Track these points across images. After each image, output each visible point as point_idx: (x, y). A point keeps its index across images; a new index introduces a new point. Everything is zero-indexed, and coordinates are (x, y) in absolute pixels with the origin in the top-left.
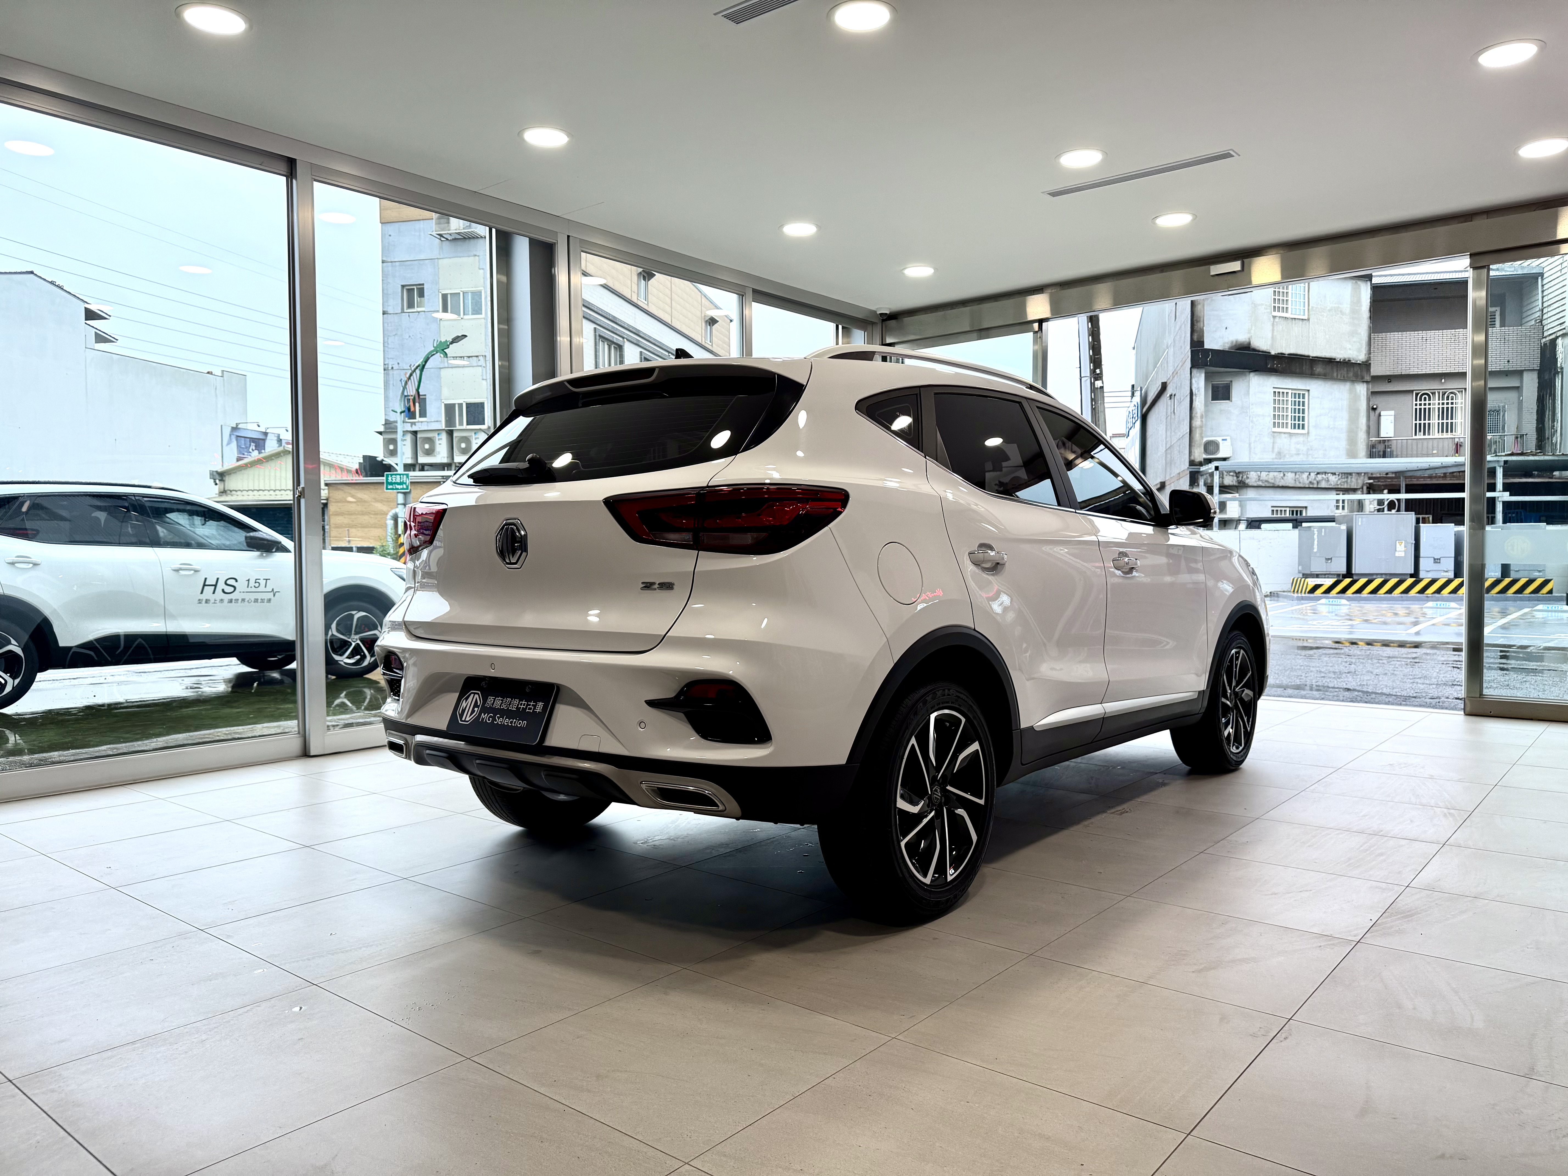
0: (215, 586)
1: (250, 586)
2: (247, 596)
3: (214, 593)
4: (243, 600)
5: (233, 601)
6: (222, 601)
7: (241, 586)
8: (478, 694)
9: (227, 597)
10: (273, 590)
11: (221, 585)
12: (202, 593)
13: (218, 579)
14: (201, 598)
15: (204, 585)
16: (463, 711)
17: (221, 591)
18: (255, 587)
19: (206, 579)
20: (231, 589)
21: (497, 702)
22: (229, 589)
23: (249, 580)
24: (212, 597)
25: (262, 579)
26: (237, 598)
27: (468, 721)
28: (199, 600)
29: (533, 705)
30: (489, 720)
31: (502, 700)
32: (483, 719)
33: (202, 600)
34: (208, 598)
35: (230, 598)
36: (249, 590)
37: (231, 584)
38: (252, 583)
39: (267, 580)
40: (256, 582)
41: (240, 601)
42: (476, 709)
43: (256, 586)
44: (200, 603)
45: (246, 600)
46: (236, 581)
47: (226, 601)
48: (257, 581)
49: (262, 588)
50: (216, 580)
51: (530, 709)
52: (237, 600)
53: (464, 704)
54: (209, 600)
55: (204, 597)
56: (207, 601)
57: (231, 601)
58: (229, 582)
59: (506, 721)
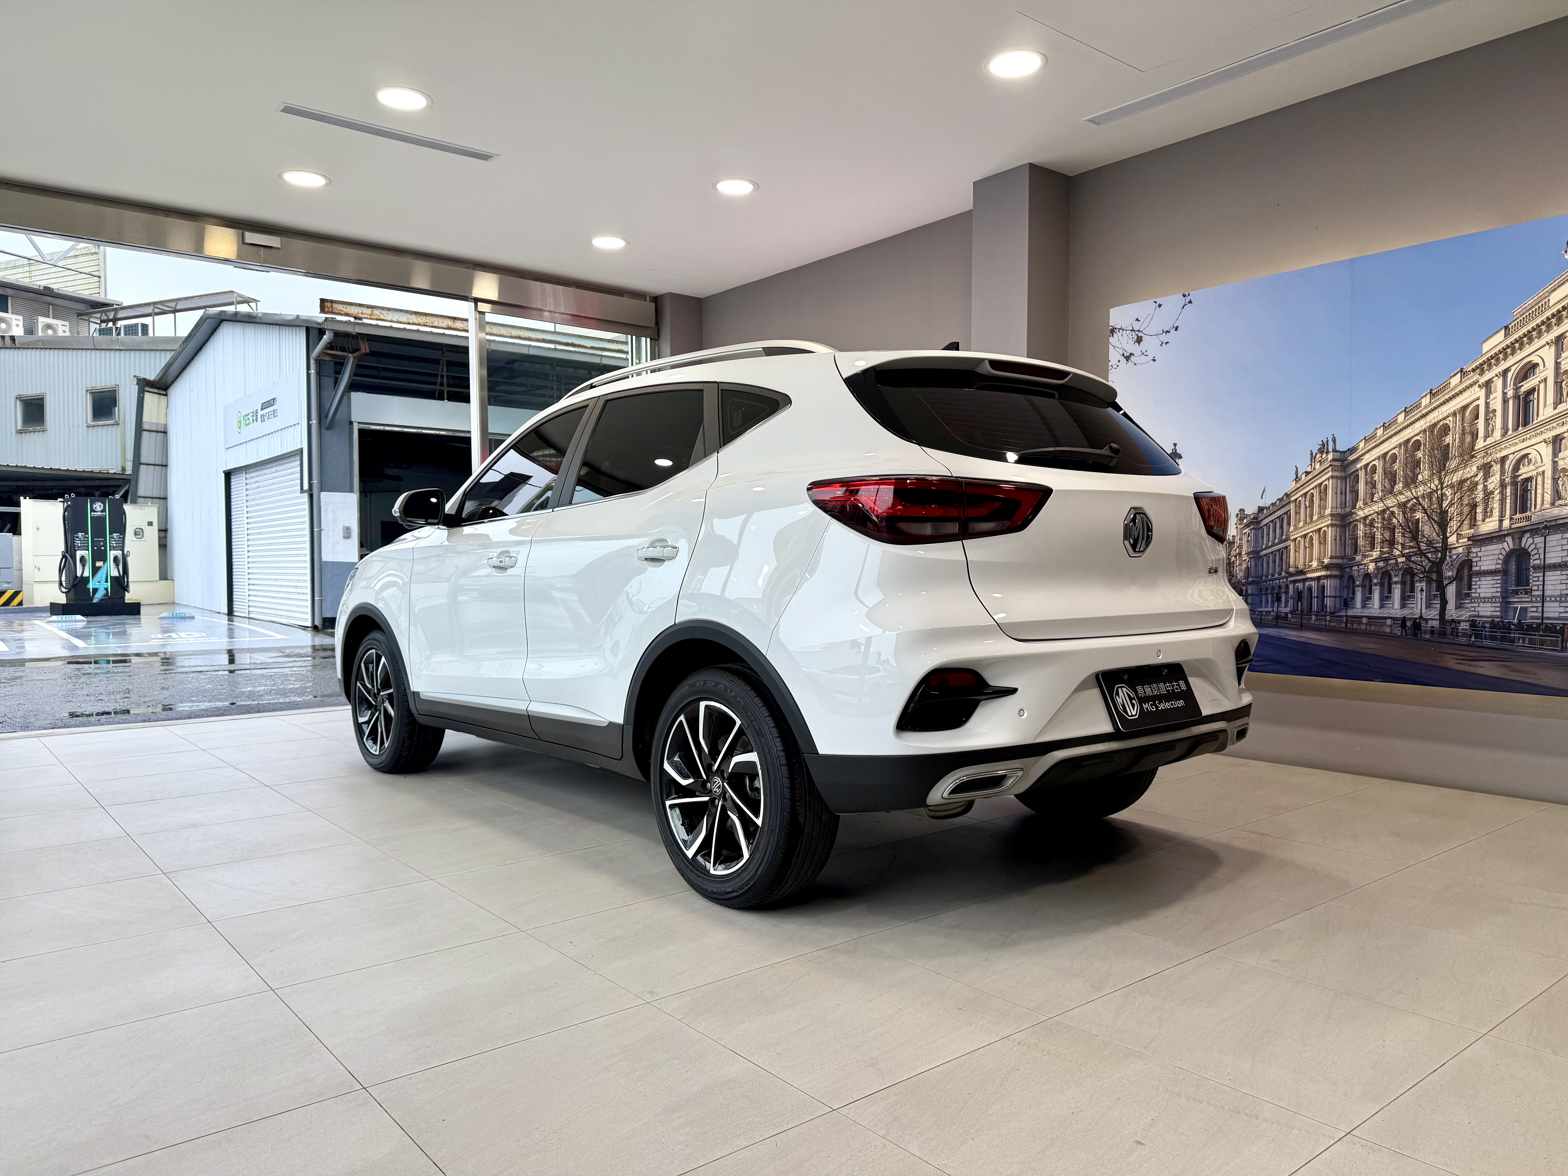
8: (1124, 687)
16: (1124, 706)
21: (1147, 690)
27: (1136, 715)
29: (1177, 685)
30: (1153, 708)
31: (1150, 687)
32: (1147, 709)
42: (1134, 701)
51: (1177, 689)
53: (1119, 700)
59: (1168, 705)
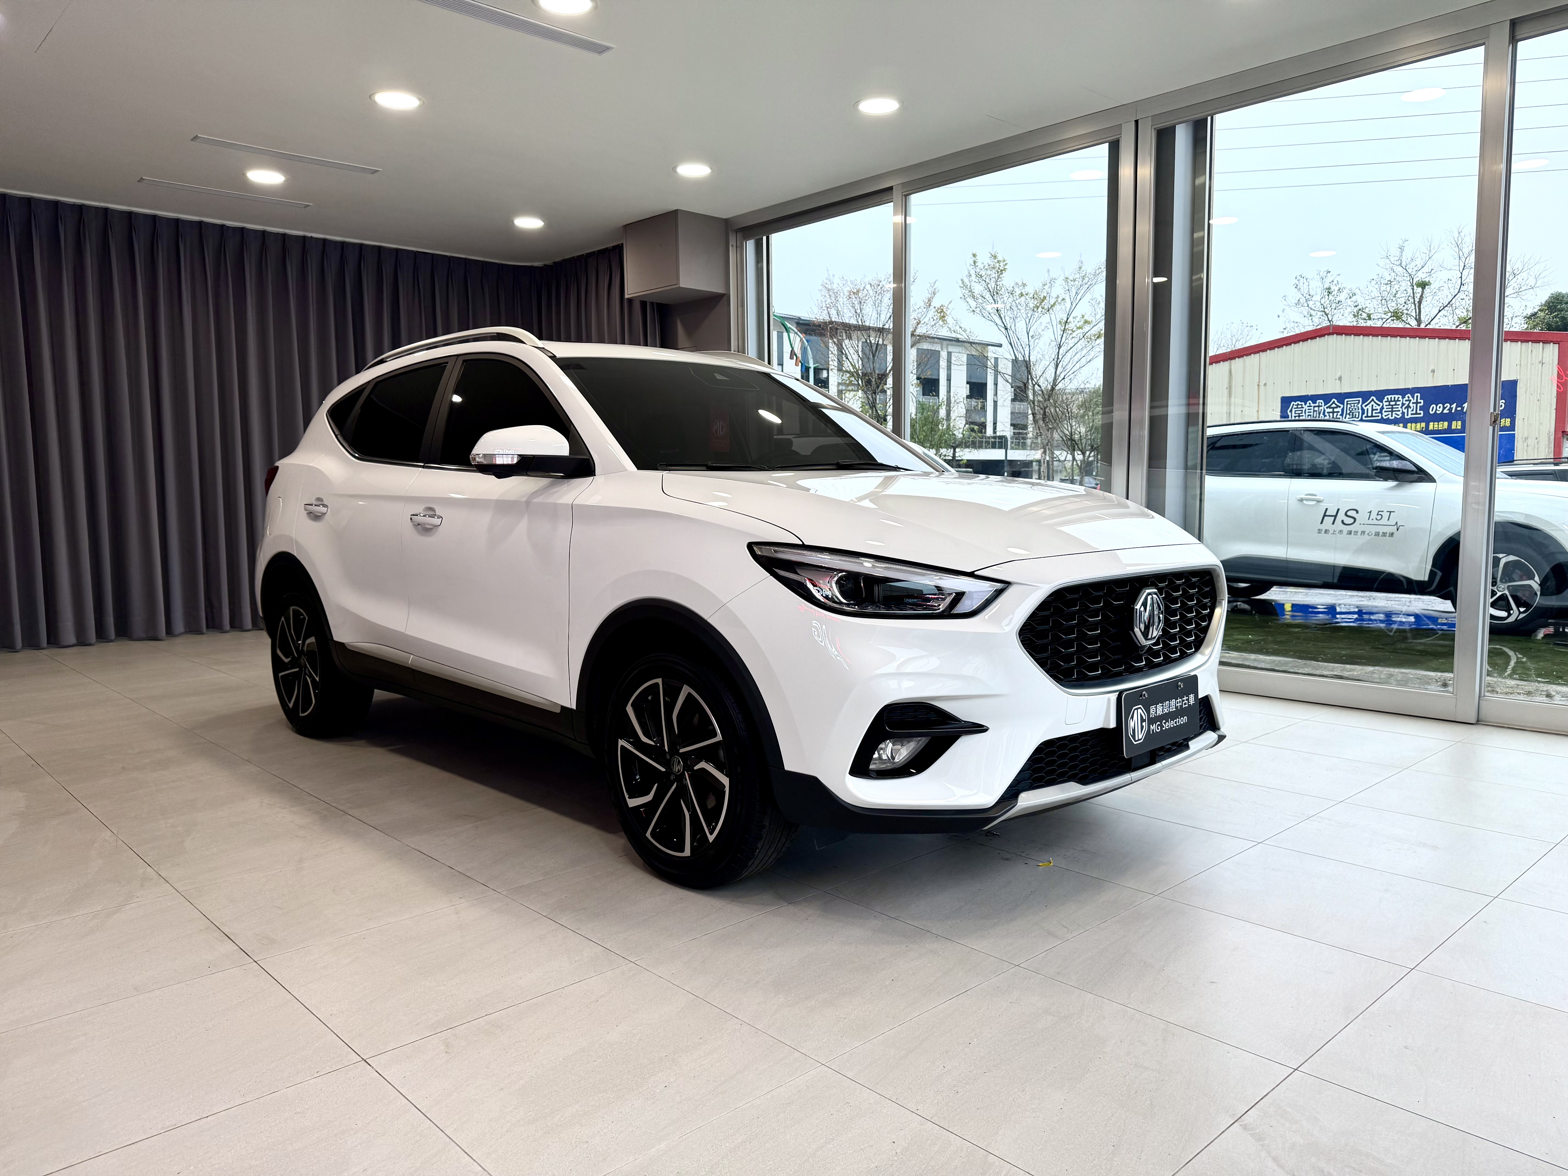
0: (1335, 516)
1: (1371, 519)
2: (1368, 529)
3: (1333, 523)
4: (1363, 532)
5: (1353, 533)
6: (1341, 531)
7: (1361, 518)
9: (1346, 529)
10: (1397, 523)
11: (1341, 516)
12: (1322, 523)
13: (1338, 510)
14: (1321, 528)
15: (1325, 515)
17: (1341, 521)
18: (1376, 519)
19: (1327, 509)
20: (1351, 521)
22: (1349, 521)
23: (1370, 512)
24: (1331, 528)
25: (1385, 511)
26: (1356, 530)
28: (1319, 530)
33: (1322, 530)
34: (1327, 528)
35: (1349, 530)
36: (1370, 522)
37: (1352, 515)
38: (1374, 515)
39: (1390, 512)
40: (1378, 515)
41: (1359, 533)
43: (1378, 519)
44: (1319, 533)
45: (1366, 533)
46: (1357, 512)
47: (1345, 532)
48: (1380, 513)
49: (1384, 521)
50: (1336, 510)
52: (1356, 533)
54: (1328, 530)
55: (1323, 527)
56: (1326, 531)
57: (1350, 533)
58: (1349, 513)
